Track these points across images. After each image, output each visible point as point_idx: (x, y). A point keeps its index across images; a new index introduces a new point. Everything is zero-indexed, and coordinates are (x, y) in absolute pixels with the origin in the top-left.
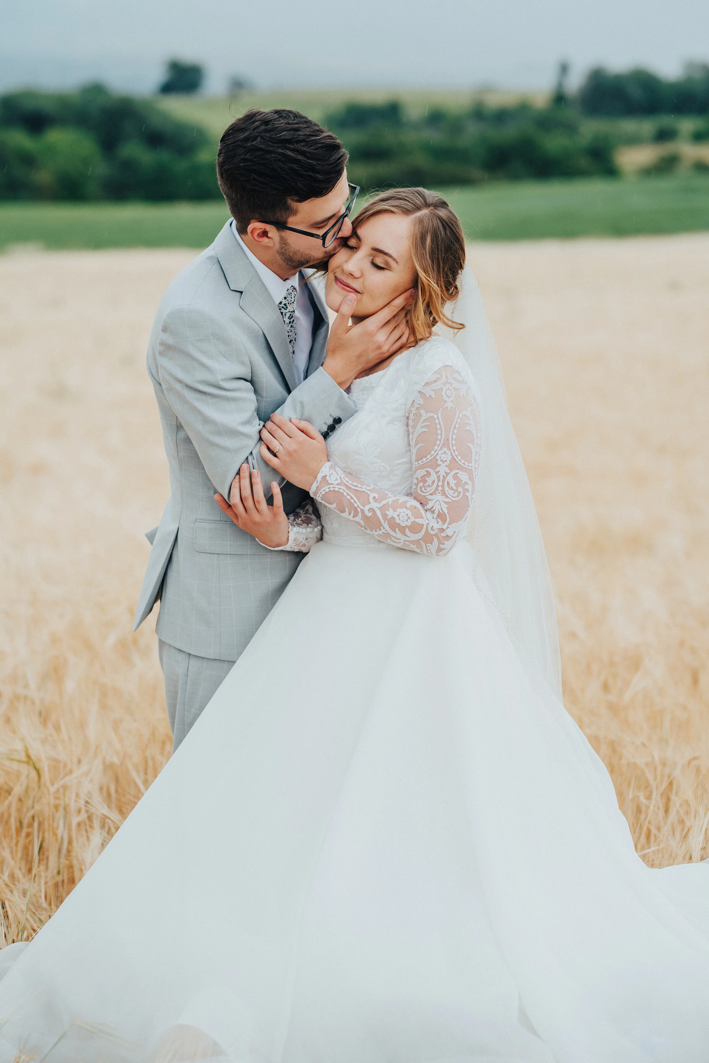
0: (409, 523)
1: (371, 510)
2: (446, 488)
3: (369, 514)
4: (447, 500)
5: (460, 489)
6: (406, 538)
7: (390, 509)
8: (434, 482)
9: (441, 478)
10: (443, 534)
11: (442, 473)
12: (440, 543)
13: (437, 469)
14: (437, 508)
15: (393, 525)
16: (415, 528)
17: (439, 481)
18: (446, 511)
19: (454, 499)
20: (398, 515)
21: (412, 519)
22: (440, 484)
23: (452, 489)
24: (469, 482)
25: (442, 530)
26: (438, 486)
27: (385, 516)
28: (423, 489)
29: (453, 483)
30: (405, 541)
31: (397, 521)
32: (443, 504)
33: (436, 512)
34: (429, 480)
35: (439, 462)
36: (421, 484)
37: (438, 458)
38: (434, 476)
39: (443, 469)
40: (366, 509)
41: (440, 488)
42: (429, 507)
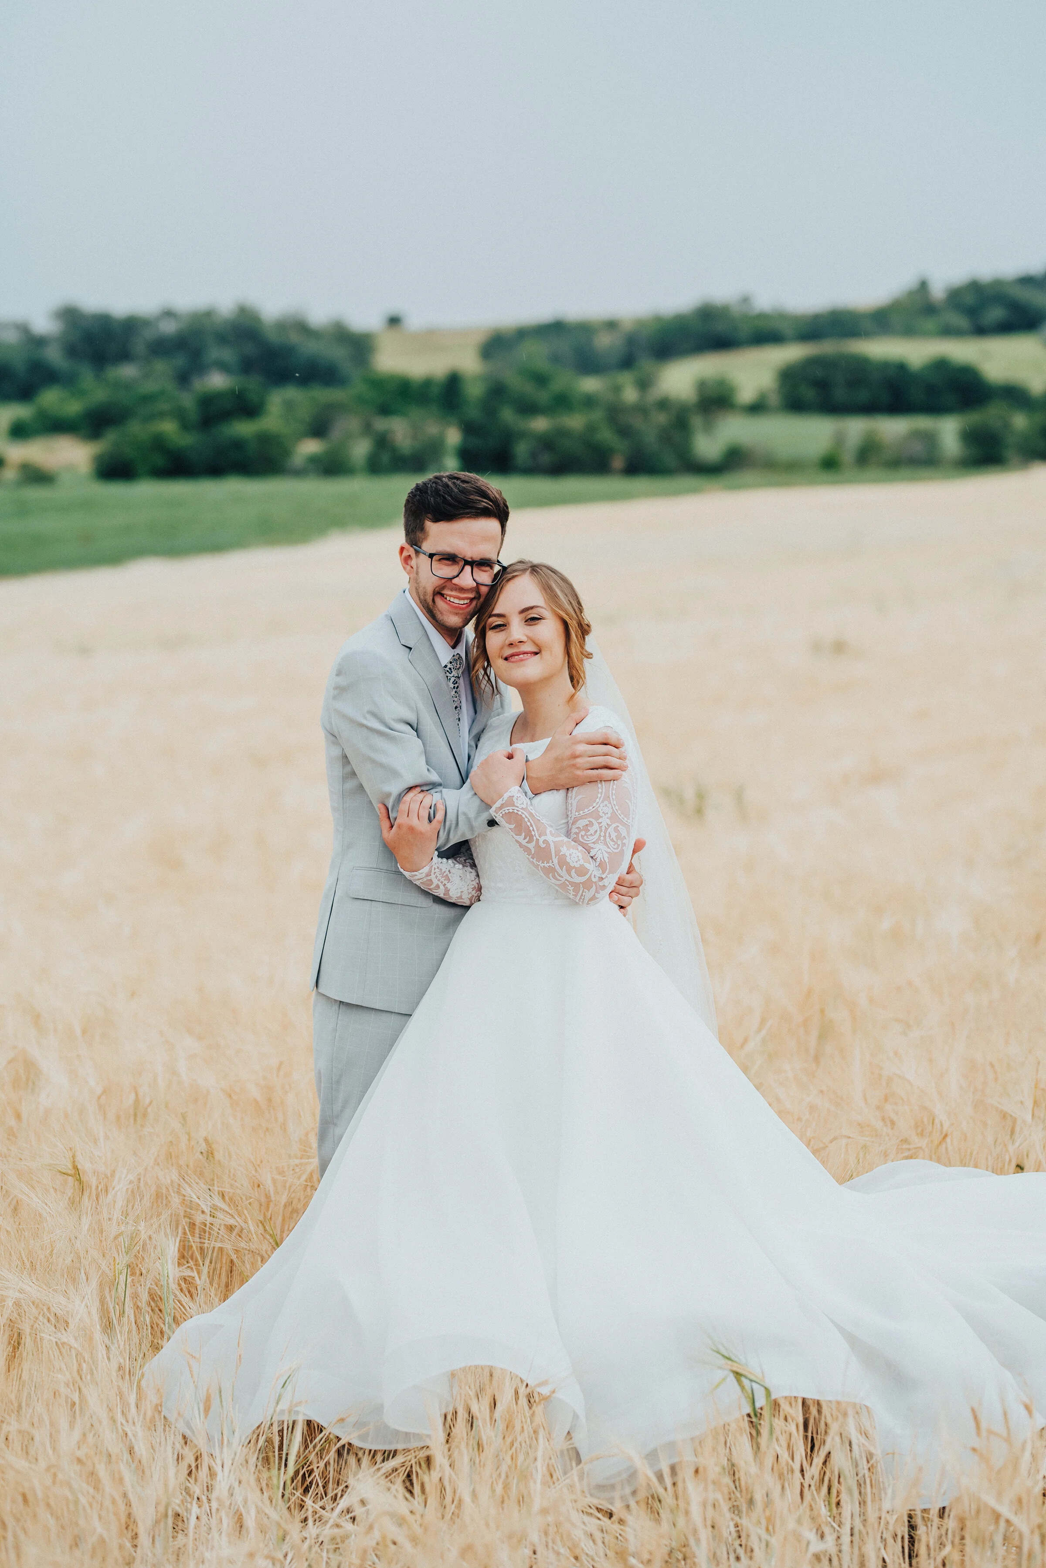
0: (577, 865)
1: (545, 841)
2: (608, 840)
3: (543, 846)
4: (609, 850)
5: (619, 842)
6: (569, 878)
7: (565, 846)
8: (596, 831)
9: (603, 828)
10: (601, 884)
11: (604, 824)
12: (597, 892)
13: (600, 821)
14: (599, 857)
15: (563, 862)
16: (582, 871)
17: (601, 831)
18: (607, 861)
19: (614, 850)
20: (570, 855)
21: (582, 862)
22: (602, 834)
23: (612, 840)
24: (626, 836)
25: (601, 879)
26: (600, 836)
27: (557, 852)
28: (585, 837)
29: (614, 835)
30: (566, 880)
31: (568, 860)
32: (604, 853)
33: (598, 860)
34: (592, 830)
35: (601, 814)
36: (583, 833)
37: (600, 810)
38: (596, 826)
39: (605, 821)
40: (541, 840)
41: (602, 838)
42: (592, 854)
